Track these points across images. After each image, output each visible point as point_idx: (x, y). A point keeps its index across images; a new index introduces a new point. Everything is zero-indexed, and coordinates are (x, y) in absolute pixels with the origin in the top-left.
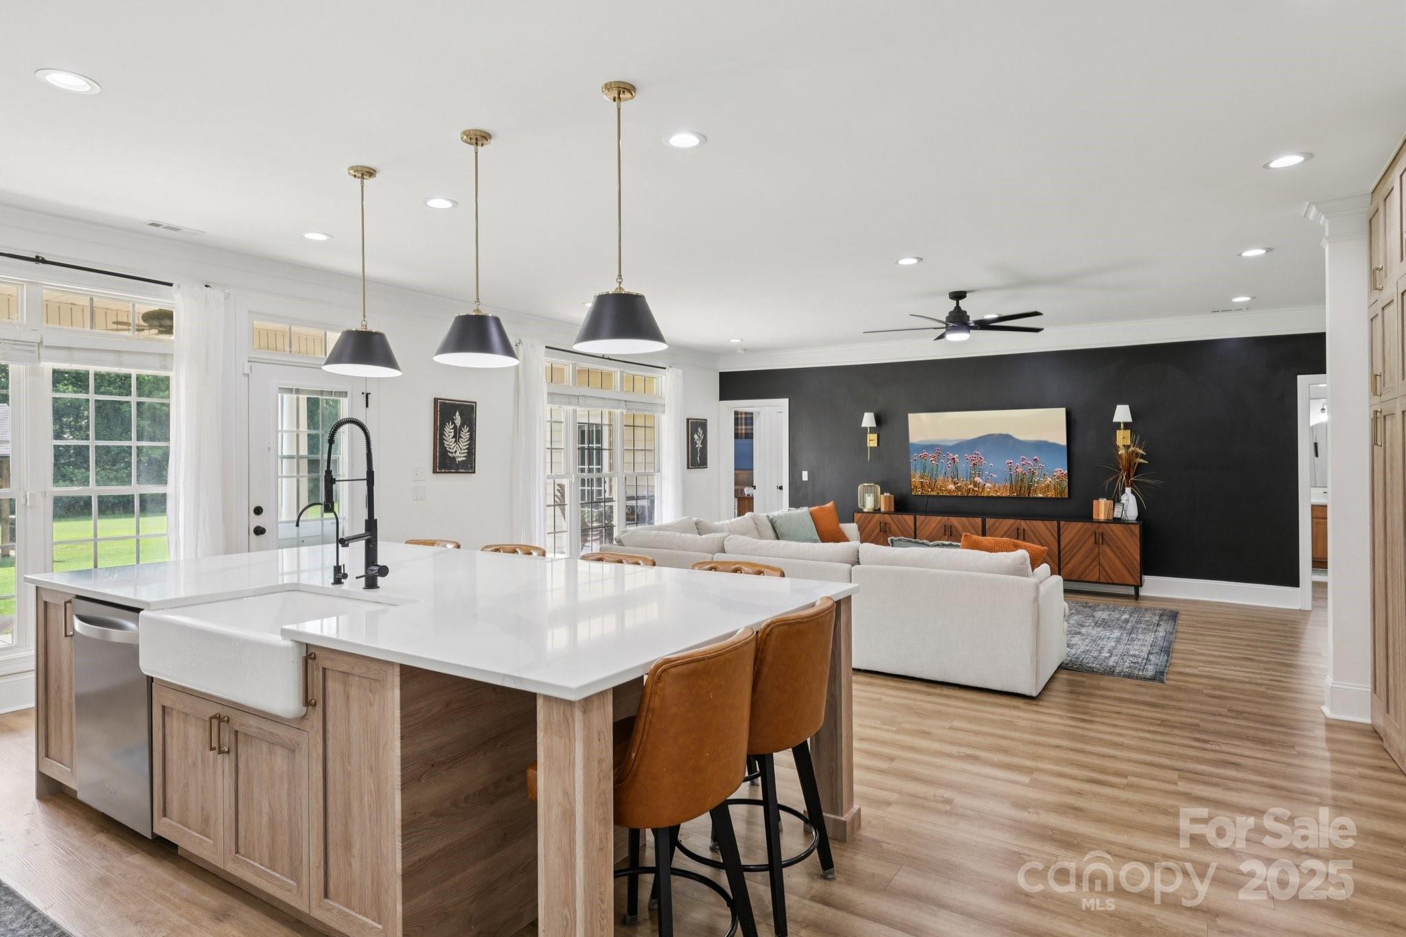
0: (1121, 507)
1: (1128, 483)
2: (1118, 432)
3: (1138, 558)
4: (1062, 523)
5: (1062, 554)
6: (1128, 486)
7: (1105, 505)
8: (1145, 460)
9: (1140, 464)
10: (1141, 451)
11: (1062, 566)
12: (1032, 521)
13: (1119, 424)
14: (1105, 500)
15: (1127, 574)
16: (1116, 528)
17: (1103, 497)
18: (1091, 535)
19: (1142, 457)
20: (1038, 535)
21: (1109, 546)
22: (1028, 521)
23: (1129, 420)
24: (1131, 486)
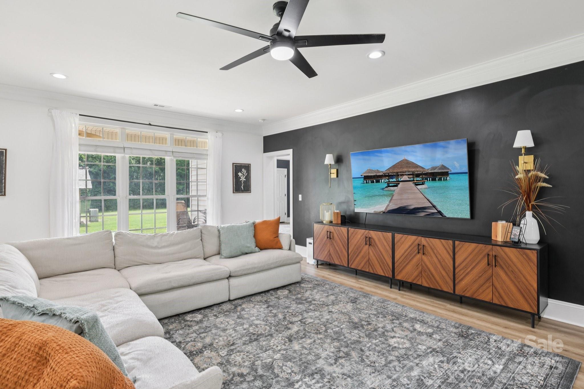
0: (519, 231)
1: (529, 206)
2: (520, 157)
3: (535, 285)
4: (457, 243)
5: (457, 271)
6: (529, 210)
7: (503, 227)
8: (548, 184)
9: (542, 188)
10: (543, 175)
11: (456, 282)
12: (430, 239)
13: (520, 149)
14: (504, 222)
15: (522, 301)
16: (511, 252)
17: (502, 220)
18: (484, 256)
19: (545, 181)
20: (435, 251)
21: (503, 268)
22: (427, 239)
23: (531, 144)
24: (532, 210)
